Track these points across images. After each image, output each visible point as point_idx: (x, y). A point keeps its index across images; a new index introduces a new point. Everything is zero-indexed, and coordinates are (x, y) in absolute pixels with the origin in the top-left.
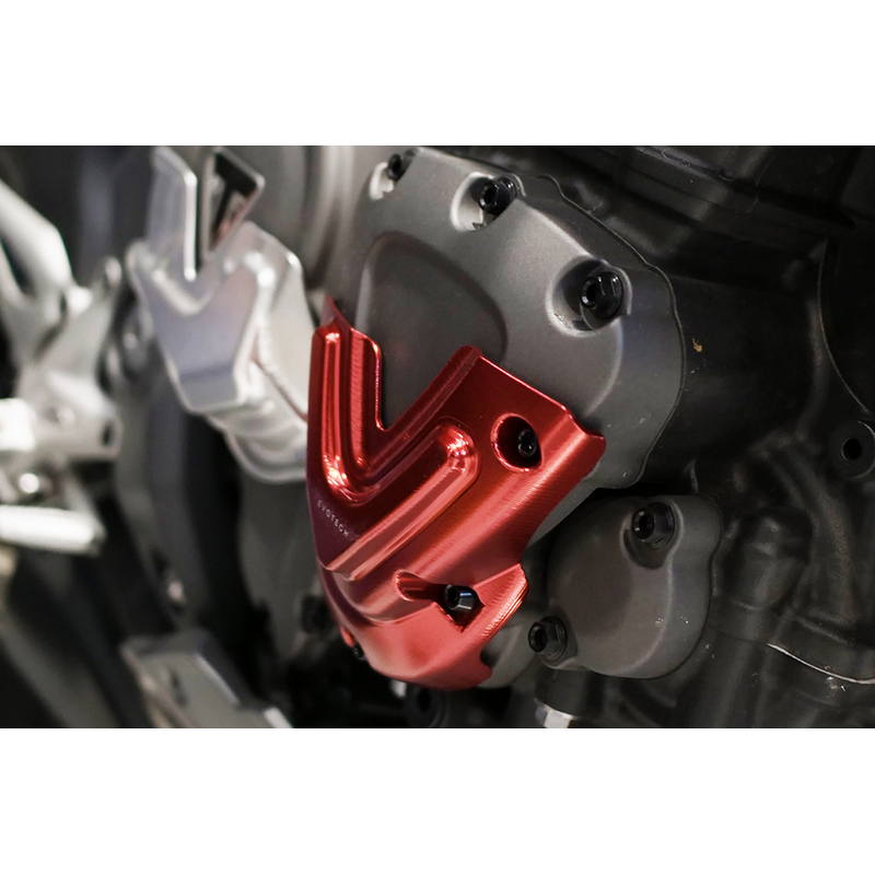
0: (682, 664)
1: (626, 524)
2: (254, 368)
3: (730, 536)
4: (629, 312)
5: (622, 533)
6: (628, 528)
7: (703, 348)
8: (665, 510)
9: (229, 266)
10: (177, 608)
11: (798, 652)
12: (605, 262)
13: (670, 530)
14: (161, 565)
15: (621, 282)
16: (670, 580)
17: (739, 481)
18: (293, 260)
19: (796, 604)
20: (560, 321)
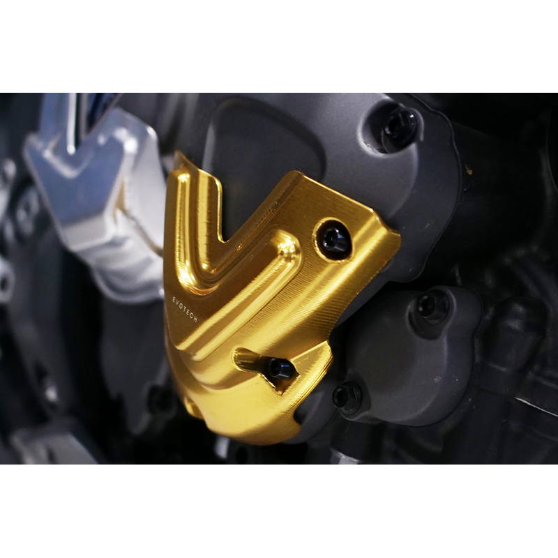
0: (451, 413)
1: (410, 307)
2: (119, 214)
3: (488, 317)
4: (422, 138)
5: (407, 315)
6: (412, 311)
7: (473, 172)
8: (442, 295)
9: (102, 140)
10: (52, 405)
11: (538, 403)
12: (401, 105)
13: (446, 310)
14: (41, 374)
15: (416, 118)
16: (445, 347)
17: (489, 280)
18: (151, 131)
19: (536, 367)
20: (368, 148)
